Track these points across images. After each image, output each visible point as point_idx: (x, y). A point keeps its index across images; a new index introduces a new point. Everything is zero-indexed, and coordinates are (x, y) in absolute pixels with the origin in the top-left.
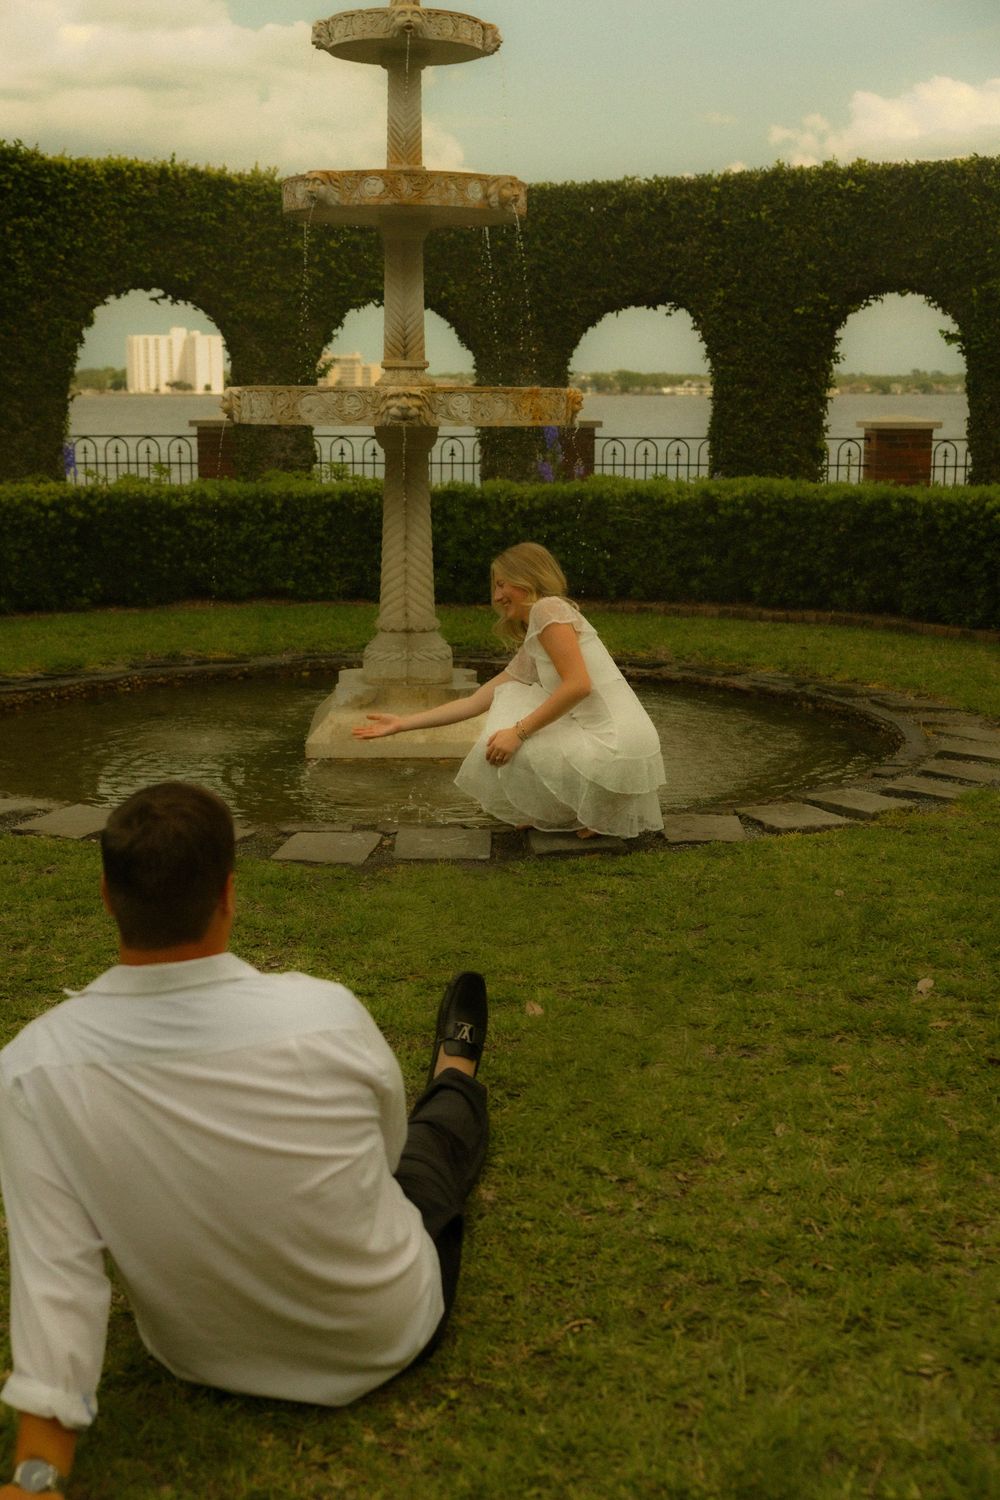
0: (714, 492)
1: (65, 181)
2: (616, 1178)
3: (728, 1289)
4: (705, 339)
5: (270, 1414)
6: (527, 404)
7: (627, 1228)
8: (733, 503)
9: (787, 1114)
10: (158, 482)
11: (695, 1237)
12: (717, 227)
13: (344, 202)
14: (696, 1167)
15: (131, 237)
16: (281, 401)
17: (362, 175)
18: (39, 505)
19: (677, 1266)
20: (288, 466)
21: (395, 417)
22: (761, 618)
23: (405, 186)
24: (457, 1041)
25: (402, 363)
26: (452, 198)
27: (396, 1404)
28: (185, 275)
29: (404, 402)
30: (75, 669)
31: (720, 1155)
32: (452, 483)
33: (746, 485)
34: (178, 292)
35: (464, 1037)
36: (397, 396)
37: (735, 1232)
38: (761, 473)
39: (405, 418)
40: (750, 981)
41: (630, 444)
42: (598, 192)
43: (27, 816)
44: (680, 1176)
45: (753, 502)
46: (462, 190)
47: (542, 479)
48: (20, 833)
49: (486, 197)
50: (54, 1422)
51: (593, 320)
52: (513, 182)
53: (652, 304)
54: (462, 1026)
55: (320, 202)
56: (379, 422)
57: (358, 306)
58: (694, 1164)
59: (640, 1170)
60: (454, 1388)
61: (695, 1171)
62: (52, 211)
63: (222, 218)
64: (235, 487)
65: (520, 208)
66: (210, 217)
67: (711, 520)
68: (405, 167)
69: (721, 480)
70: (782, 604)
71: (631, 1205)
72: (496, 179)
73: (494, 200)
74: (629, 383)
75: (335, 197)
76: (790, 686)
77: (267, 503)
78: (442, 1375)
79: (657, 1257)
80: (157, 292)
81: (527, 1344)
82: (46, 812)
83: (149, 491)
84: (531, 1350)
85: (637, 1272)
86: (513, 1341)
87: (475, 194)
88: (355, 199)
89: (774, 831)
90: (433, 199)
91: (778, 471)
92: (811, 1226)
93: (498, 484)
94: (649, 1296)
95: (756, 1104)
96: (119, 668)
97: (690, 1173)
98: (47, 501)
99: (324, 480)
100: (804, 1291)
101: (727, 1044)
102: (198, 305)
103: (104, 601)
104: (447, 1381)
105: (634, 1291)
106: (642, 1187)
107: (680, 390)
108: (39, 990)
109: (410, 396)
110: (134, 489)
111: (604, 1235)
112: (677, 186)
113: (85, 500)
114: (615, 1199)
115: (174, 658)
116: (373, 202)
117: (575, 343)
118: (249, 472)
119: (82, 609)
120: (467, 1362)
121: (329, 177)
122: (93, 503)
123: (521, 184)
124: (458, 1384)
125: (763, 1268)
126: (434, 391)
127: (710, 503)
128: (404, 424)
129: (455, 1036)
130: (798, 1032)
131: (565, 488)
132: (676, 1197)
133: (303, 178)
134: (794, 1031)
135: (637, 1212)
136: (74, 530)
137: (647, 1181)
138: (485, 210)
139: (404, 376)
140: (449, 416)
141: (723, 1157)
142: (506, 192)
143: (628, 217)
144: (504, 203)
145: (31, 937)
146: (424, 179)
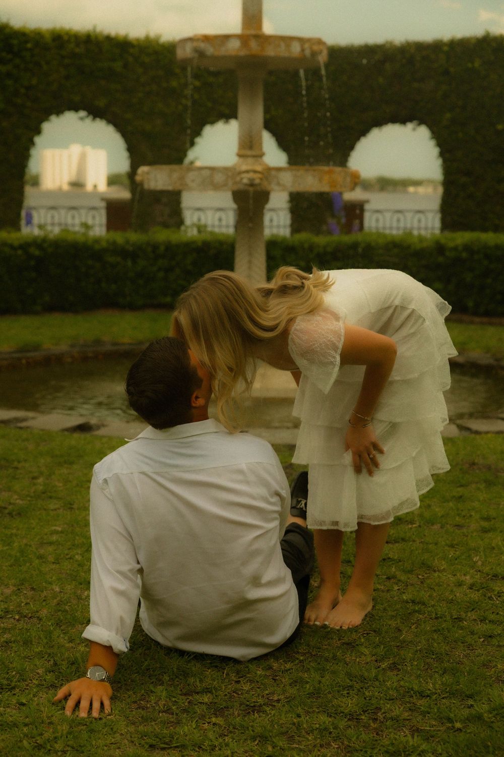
0: (443, 241)
1: (26, 42)
2: (385, 577)
3: (445, 621)
4: (439, 145)
5: (209, 662)
6: (326, 177)
7: (391, 597)
8: (455, 249)
9: (480, 552)
10: (84, 234)
11: (428, 601)
12: (446, 72)
13: (216, 53)
14: (429, 573)
15: (67, 78)
16: (175, 175)
17: (227, 37)
18: (12, 247)
19: (419, 612)
20: (166, 226)
21: (246, 185)
22: (472, 323)
23: (253, 44)
24: (298, 509)
25: (249, 153)
26: (282, 51)
27: (272, 660)
28: (101, 103)
29: (251, 175)
30: (36, 348)
31: (442, 568)
32: (273, 235)
33: (462, 238)
34: (96, 113)
35: (301, 507)
36: (247, 172)
37: (450, 598)
38: (473, 229)
39: (252, 185)
40: (461, 497)
41: (388, 215)
42: (369, 51)
43: (24, 420)
44: (420, 577)
45: (467, 248)
46: (288, 46)
47: (330, 233)
48: (21, 428)
49: (303, 50)
50: (109, 648)
51: (364, 132)
52: (320, 42)
53: (403, 121)
54: (301, 501)
55: (201, 54)
56: (236, 188)
57: (212, 122)
58: (428, 572)
59: (397, 573)
60: (302, 656)
61: (428, 575)
62: (17, 61)
63: (125, 66)
64: (134, 237)
65: (323, 58)
66: (118, 66)
67: (441, 259)
68: (253, 32)
69: (448, 234)
70: (487, 314)
71: (393, 588)
72: (309, 40)
73: (308, 53)
74: (385, 184)
75: (210, 50)
76: (491, 361)
77: (155, 247)
78: (296, 650)
79: (408, 609)
80: (82, 113)
81: (339, 640)
82: (33, 418)
83: (81, 239)
84: (342, 642)
85: (397, 614)
86: (332, 639)
87: (296, 49)
88: (222, 51)
89: (477, 433)
90: (270, 52)
91: (485, 230)
92: (491, 597)
93: (303, 236)
94: (404, 623)
95: (463, 548)
96: (63, 347)
97: (426, 575)
98: (16, 243)
99: (190, 233)
100: (487, 621)
101: (447, 524)
102: (109, 121)
103: (51, 308)
104: (298, 653)
105: (396, 620)
106: (399, 580)
107: (421, 190)
108: (51, 497)
109: (255, 172)
110: (70, 238)
111: (379, 600)
112: (420, 47)
113: (40, 243)
114: (385, 585)
115: (98, 342)
116: (233, 53)
117: (352, 148)
118: (143, 226)
119: (36, 313)
120: (308, 646)
121: (206, 38)
122: (45, 245)
123: (324, 43)
124: (304, 654)
125: (465, 613)
126: (269, 169)
127: (440, 248)
128: (251, 189)
129: (297, 505)
130: (488, 519)
131: (347, 239)
132: (418, 584)
133: (190, 39)
134: (485, 518)
135: (397, 591)
136: (33, 263)
137: (402, 578)
138: (302, 59)
139: (250, 160)
140: (278, 184)
141: (444, 569)
142: (316, 48)
143: (388, 66)
144: (314, 54)
145: (41, 473)
146: (265, 39)
